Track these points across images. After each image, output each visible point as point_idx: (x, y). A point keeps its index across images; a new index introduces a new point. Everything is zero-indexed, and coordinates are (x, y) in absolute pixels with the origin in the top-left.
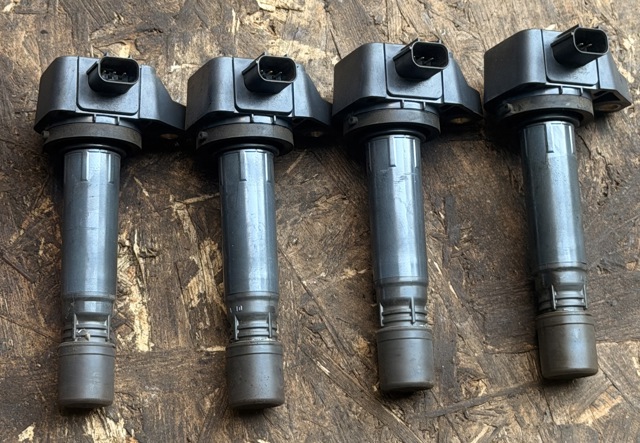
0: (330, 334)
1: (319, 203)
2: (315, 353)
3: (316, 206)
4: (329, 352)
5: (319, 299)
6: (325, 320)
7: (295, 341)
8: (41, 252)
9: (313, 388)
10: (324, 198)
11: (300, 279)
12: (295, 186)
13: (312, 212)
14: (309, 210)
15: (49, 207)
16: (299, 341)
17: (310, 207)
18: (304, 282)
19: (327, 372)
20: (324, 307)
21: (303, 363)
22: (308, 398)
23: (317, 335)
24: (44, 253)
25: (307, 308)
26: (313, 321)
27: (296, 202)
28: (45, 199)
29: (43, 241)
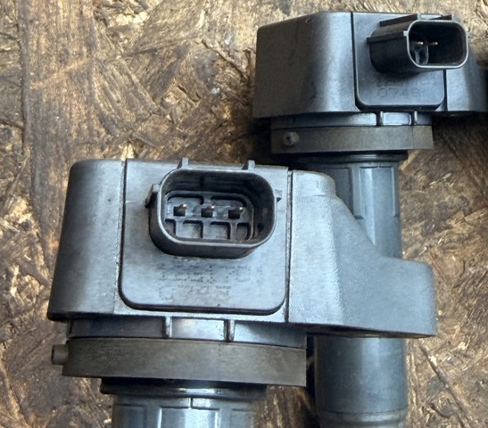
1: (452, 223)
3: (449, 227)
5: (457, 388)
6: (467, 426)
8: (13, 291)
10: (460, 215)
11: (425, 353)
13: (441, 238)
14: (437, 235)
15: (25, 212)
17: (438, 229)
18: (433, 359)
20: (466, 404)
24: (19, 292)
25: (439, 403)
28: (19, 200)
29: (16, 271)
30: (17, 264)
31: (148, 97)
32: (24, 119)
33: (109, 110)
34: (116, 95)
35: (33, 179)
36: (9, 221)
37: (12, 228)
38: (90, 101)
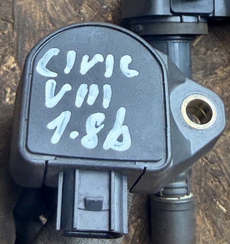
0: (226, 179)
1: (217, 71)
2: (215, 195)
3: (216, 73)
4: (226, 194)
5: (218, 150)
6: (223, 168)
7: (199, 184)
8: (7, 100)
9: (214, 223)
10: (222, 67)
12: (200, 56)
14: (210, 77)
15: (13, 63)
16: (203, 184)
17: (211, 74)
19: (225, 210)
21: (205, 201)
22: (209, 231)
23: (216, 179)
24: (10, 100)
25: (209, 157)
26: (214, 168)
27: (199, 70)
28: (11, 57)
29: (9, 90)
30: (9, 87)
31: (72, 9)
32: (14, 19)
33: (54, 15)
34: (58, 8)
35: (17, 47)
36: (6, 67)
37: (7, 70)
38: (45, 11)
